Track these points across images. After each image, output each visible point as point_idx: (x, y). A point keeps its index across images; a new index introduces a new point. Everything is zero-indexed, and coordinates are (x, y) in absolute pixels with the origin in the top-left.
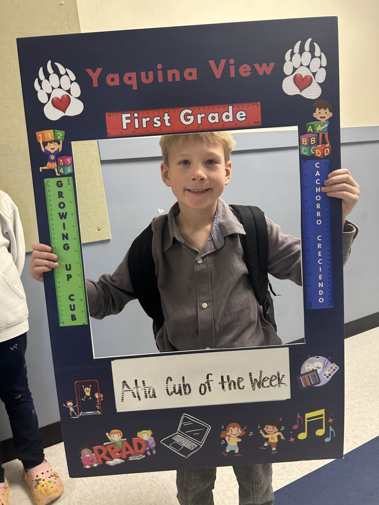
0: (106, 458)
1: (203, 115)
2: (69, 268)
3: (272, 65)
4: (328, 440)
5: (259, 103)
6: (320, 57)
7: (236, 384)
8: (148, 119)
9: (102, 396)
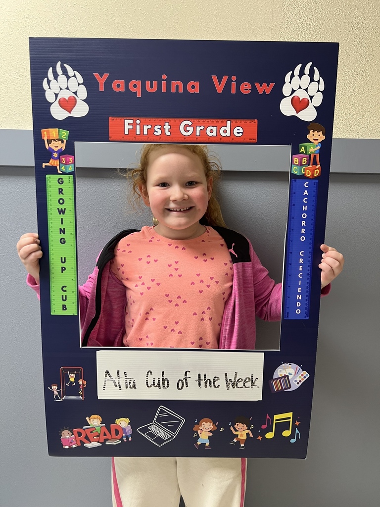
0: (84, 440)
1: (202, 128)
2: (63, 261)
3: (272, 85)
4: (293, 441)
5: (256, 120)
6: (318, 82)
7: (212, 383)
8: (150, 127)
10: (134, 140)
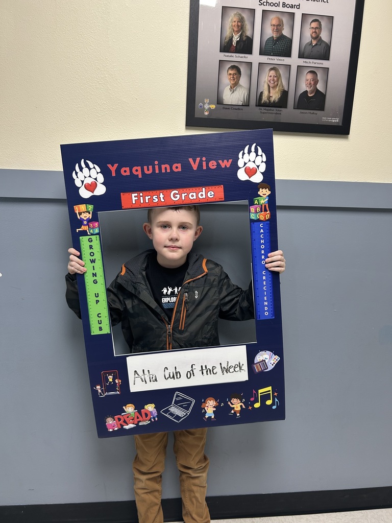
0: (123, 424)
1: (186, 194)
2: (97, 295)
3: (230, 161)
4: (274, 407)
5: (222, 186)
6: (262, 156)
7: (211, 371)
8: (149, 197)
9: (120, 381)
10: (139, 207)
